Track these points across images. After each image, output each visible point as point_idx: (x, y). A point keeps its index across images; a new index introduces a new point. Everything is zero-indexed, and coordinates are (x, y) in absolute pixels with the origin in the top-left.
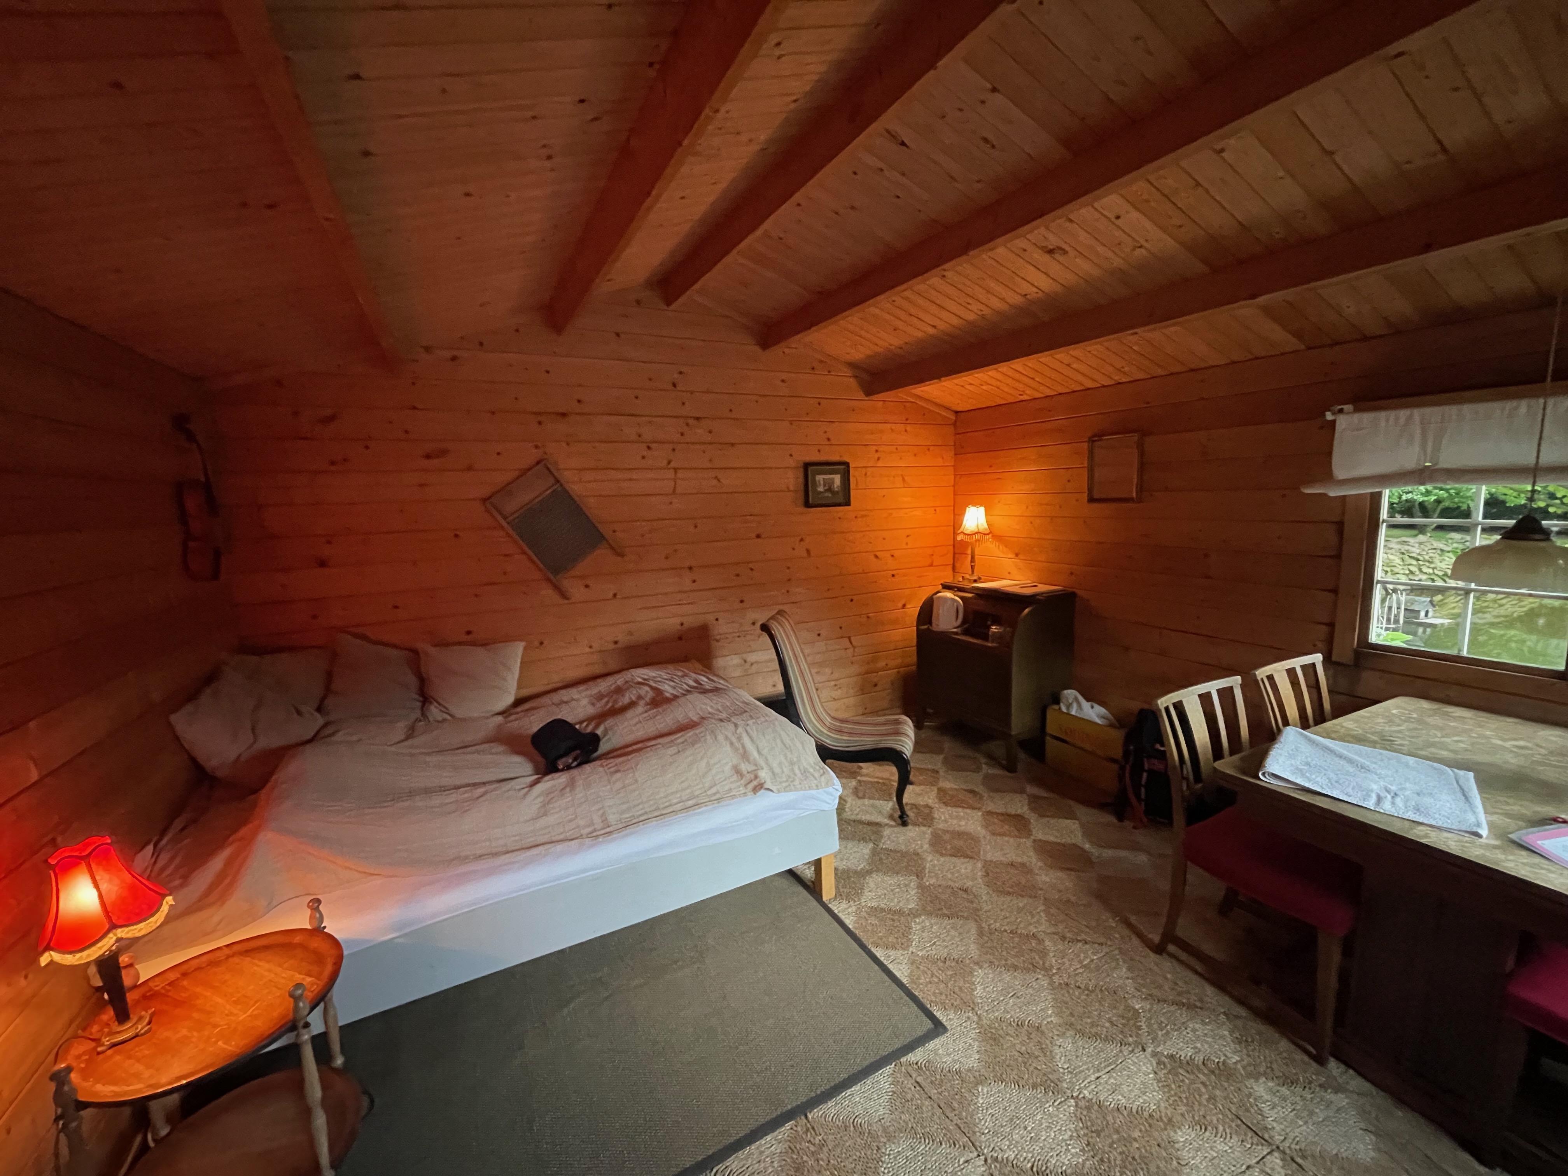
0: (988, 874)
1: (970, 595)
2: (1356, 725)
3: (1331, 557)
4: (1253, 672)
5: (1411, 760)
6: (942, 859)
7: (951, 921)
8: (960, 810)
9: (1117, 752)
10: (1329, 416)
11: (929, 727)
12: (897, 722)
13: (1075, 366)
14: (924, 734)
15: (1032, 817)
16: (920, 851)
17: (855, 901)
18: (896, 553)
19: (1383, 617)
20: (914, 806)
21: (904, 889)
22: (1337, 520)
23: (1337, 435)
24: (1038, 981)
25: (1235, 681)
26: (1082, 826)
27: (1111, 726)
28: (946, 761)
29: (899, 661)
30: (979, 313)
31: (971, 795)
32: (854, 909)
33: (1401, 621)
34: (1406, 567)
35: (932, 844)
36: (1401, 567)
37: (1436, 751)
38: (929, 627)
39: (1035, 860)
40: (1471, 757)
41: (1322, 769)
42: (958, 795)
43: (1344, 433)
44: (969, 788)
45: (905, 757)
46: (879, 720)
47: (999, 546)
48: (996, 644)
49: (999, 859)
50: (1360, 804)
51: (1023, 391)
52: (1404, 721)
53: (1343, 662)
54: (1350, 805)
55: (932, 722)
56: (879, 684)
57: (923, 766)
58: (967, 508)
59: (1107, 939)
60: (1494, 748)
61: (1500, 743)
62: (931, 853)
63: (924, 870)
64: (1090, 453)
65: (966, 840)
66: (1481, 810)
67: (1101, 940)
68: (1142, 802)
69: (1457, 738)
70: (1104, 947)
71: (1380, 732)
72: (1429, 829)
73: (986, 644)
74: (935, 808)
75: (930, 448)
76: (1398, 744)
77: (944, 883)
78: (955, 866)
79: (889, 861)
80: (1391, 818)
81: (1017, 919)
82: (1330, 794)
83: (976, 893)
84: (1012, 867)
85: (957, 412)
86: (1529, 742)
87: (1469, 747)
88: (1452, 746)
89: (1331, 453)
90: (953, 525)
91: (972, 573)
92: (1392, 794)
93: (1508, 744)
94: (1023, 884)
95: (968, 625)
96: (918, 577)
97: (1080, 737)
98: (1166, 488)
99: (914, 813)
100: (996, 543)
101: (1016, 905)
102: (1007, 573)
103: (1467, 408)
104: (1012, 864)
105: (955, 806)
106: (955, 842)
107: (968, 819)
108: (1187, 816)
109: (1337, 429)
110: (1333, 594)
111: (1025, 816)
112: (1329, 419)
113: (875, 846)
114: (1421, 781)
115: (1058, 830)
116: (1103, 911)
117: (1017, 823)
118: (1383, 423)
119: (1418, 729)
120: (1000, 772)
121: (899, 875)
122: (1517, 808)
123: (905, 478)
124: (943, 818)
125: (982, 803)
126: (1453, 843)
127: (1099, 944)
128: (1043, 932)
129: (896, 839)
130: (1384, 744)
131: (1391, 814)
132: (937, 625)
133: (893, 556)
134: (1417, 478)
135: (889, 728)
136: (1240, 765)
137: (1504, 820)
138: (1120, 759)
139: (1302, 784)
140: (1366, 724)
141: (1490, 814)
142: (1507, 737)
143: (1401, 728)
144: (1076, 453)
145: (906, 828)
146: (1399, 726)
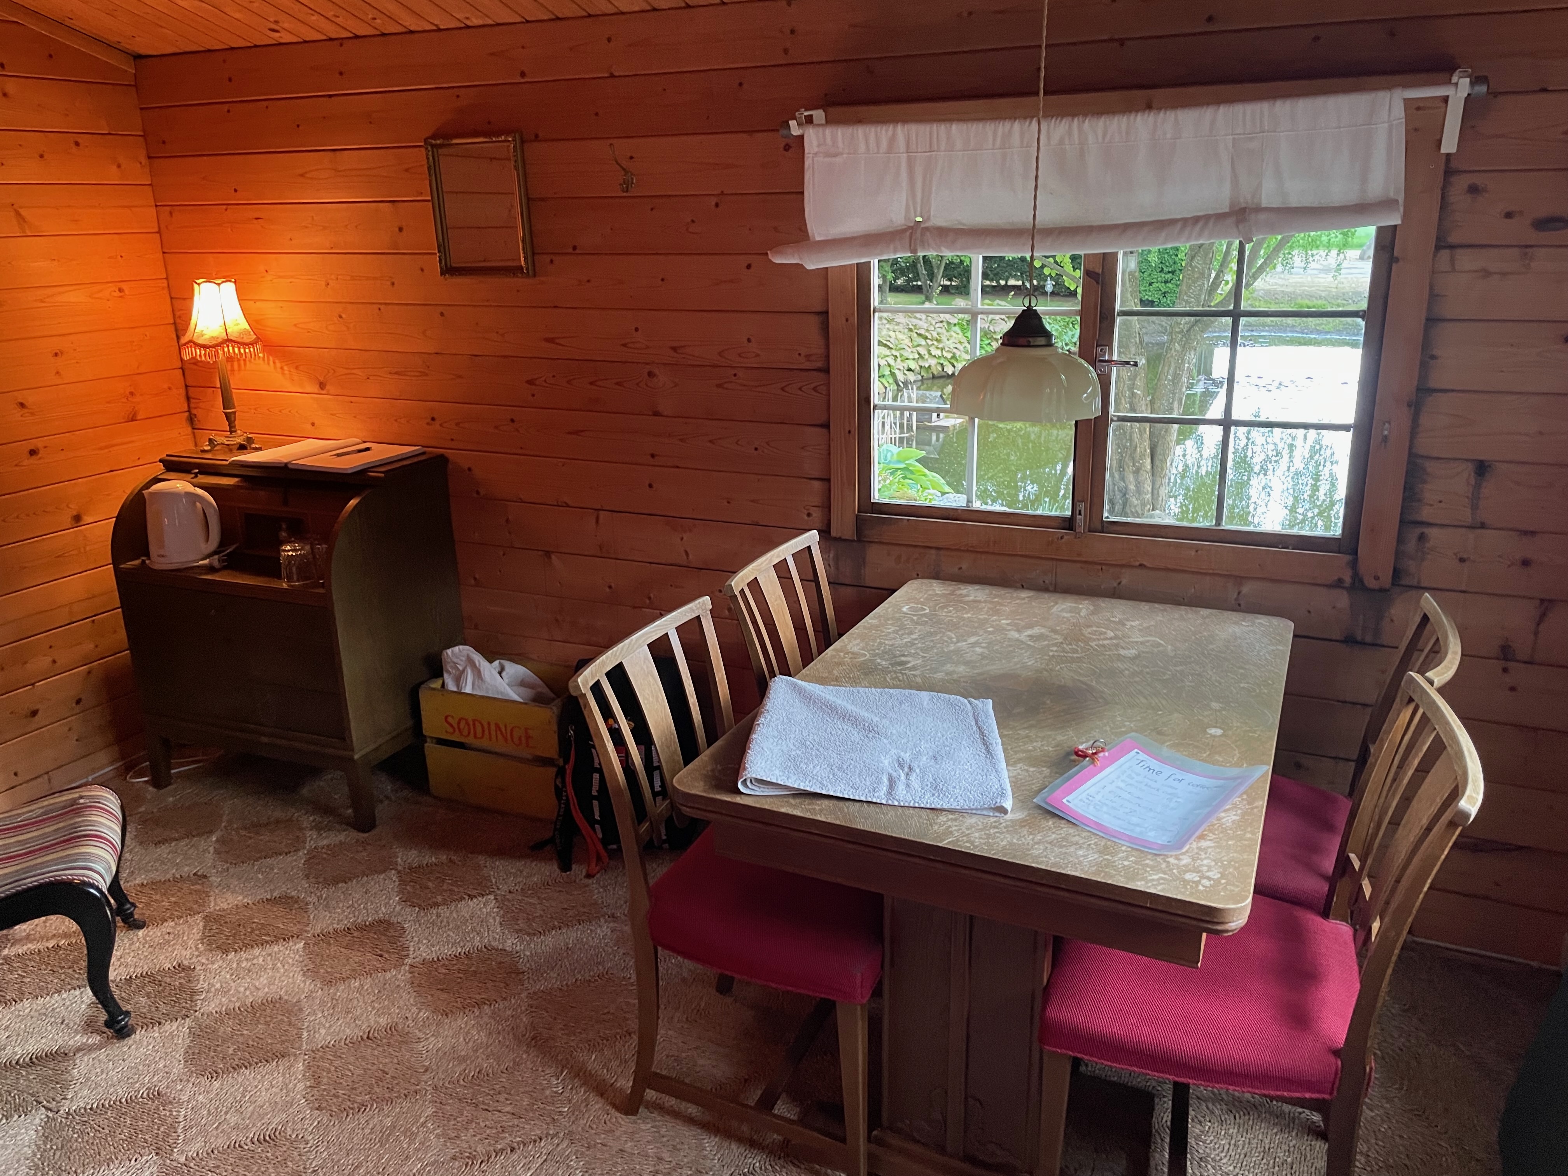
0: (318, 1079)
1: (231, 483)
3: (818, 370)
4: (727, 584)
5: (925, 695)
6: (216, 1084)
8: (256, 951)
10: (795, 129)
12: (75, 809)
14: (174, 795)
15: (407, 917)
16: (162, 1086)
18: (30, 398)
19: (895, 424)
20: (149, 978)
22: (819, 309)
23: (808, 163)
25: (701, 606)
26: (501, 903)
28: (226, 850)
29: (88, 647)
31: (280, 910)
33: (915, 428)
34: (914, 350)
35: (191, 1058)
36: (910, 350)
37: (952, 669)
38: (144, 562)
39: (414, 1009)
40: (988, 668)
41: (821, 749)
42: (251, 918)
43: (815, 159)
44: (275, 894)
45: (92, 891)
46: (23, 814)
47: (282, 368)
48: (298, 581)
49: (341, 1035)
50: (870, 799)
51: (276, 22)
52: (917, 623)
53: (843, 537)
54: (858, 804)
55: (188, 764)
56: (40, 712)
57: (169, 876)
58: (196, 286)
59: (548, 1124)
60: (1010, 646)
61: (1016, 635)
62: (188, 1081)
63: (173, 1128)
64: (432, 172)
65: (268, 1019)
66: (1003, 765)
67: (538, 1132)
68: (597, 826)
69: (973, 640)
70: (542, 1144)
71: (890, 650)
72: (951, 816)
73: (275, 584)
74: (198, 968)
75: (80, 141)
76: (910, 669)
77: (220, 1142)
78: (245, 1090)
79: (86, 1138)
80: (907, 812)
81: (380, 1158)
82: (832, 793)
83: (294, 1136)
84: (369, 1042)
85: (138, 57)
86: (1044, 627)
87: (985, 651)
88: (968, 655)
89: (802, 193)
90: (175, 323)
91: (231, 432)
92: (906, 769)
93: (1024, 636)
94: (391, 1073)
95: (233, 547)
96: (101, 449)
97: (483, 731)
98: (575, 248)
99: (148, 995)
100: (274, 363)
101: (378, 1128)
102: (309, 426)
103: (956, 130)
104: (368, 1038)
105: (246, 946)
106: (245, 1032)
107: (274, 965)
108: (664, 837)
109: (806, 151)
110: (824, 431)
111: (394, 920)
112: (795, 134)
113: (50, 1114)
114: (937, 732)
115: (457, 927)
116: (540, 1069)
117: (379, 939)
118: (862, 148)
119: (932, 634)
120: (342, 837)
121: (112, 1166)
122: (1039, 744)
123: (23, 212)
124: (218, 986)
125: (305, 920)
126: (977, 835)
127: (535, 1141)
128: (433, 1164)
129: (104, 1076)
130: (895, 672)
131: (907, 804)
132: (163, 556)
133: (22, 405)
134: (907, 241)
135: (47, 830)
136: (713, 770)
137: (1027, 771)
138: (556, 757)
139: (796, 786)
140: (874, 640)
141: (1012, 765)
142: (1023, 624)
143: (913, 637)
144: (407, 170)
145: (129, 1041)
146: (911, 633)
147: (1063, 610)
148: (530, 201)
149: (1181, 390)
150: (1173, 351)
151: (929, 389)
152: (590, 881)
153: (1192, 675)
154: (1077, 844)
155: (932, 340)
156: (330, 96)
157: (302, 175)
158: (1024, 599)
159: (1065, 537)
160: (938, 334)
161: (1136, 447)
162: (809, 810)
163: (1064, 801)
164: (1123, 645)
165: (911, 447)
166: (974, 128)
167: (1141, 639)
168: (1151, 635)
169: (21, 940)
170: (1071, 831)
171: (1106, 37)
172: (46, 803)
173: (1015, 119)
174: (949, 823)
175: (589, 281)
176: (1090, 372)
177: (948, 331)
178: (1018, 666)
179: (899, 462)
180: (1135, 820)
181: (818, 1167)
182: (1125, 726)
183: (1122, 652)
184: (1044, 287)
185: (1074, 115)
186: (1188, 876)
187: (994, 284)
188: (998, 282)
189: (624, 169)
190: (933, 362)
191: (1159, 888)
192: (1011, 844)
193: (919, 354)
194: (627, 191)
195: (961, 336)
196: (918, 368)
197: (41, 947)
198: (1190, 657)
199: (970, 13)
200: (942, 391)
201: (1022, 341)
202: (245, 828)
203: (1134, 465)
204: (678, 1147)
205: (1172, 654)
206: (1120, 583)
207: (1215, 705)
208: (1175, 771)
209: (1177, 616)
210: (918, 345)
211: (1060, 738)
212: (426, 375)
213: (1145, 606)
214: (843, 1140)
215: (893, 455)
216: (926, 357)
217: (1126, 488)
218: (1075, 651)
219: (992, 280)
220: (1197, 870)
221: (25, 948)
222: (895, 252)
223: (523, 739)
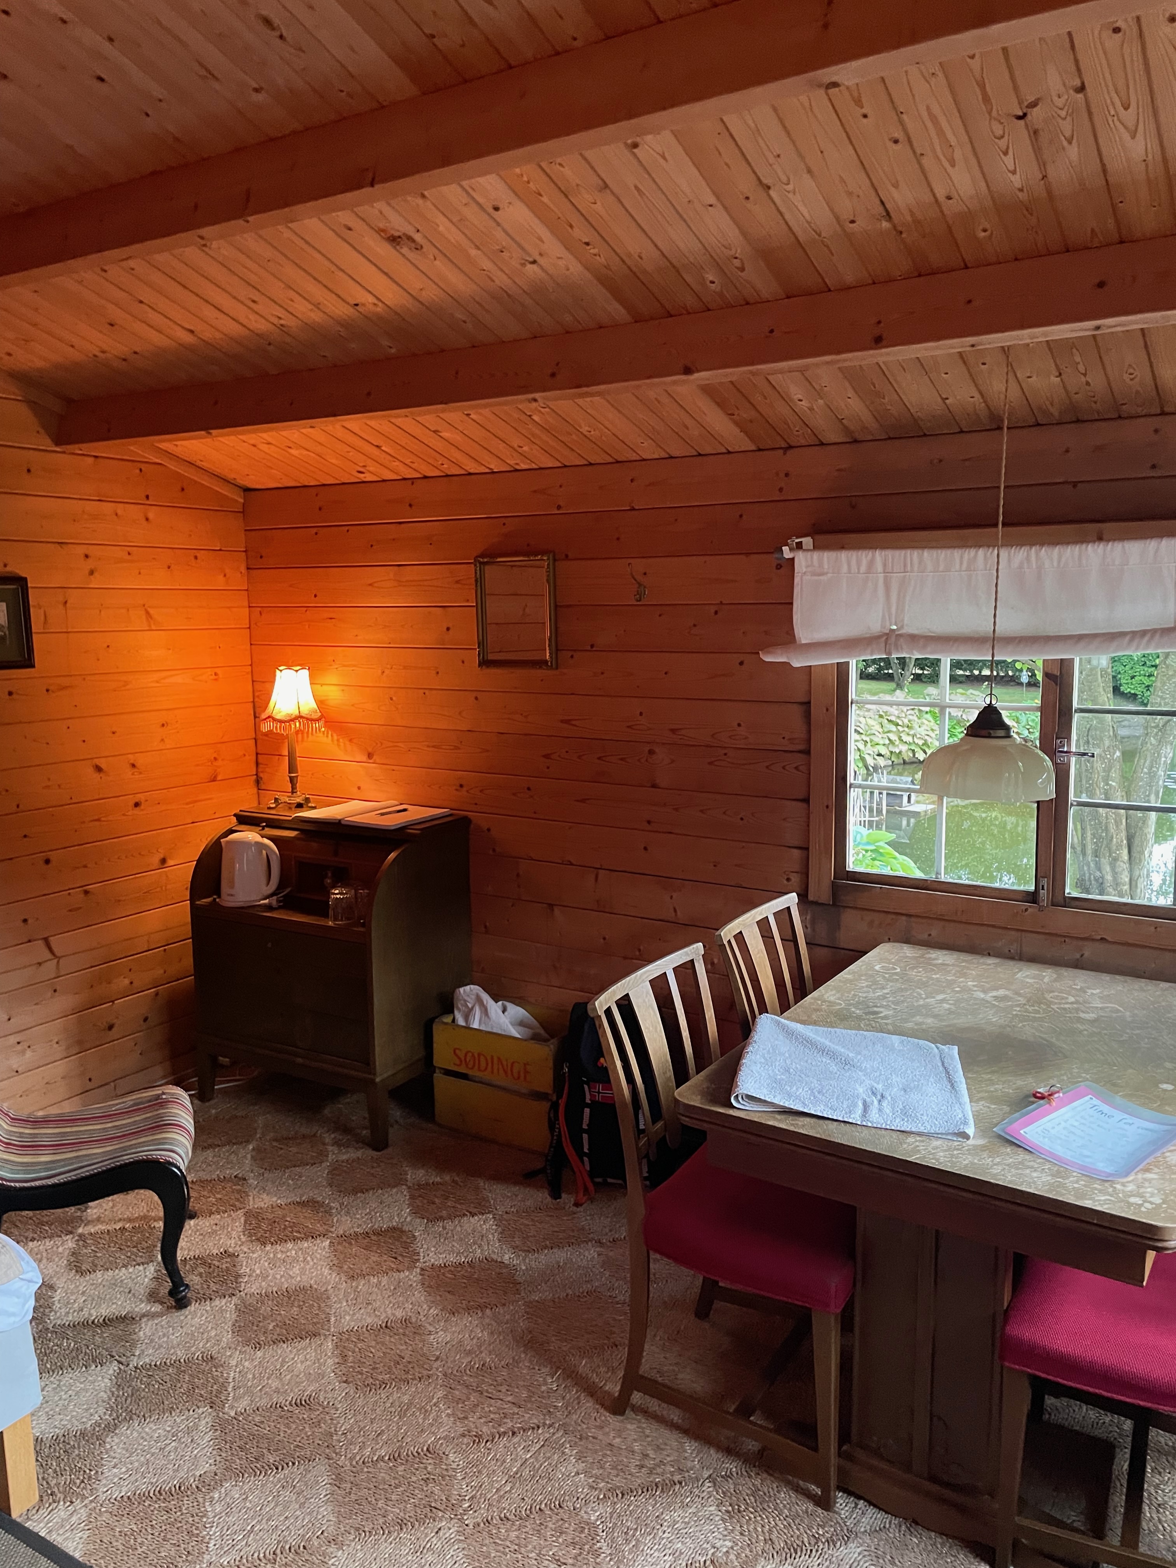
0: (344, 1357)
1: (292, 834)
2: (838, 995)
3: (800, 752)
4: (716, 934)
5: (895, 1039)
6: (259, 1354)
7: (280, 1475)
8: (290, 1245)
9: (544, 1081)
10: (787, 553)
11: (224, 1091)
12: (159, 1103)
13: (445, 434)
14: (216, 1108)
15: (418, 1227)
16: (214, 1351)
17: (84, 1497)
18: (140, 760)
19: (865, 807)
20: (201, 1260)
21: (187, 1439)
22: (802, 699)
23: (797, 580)
24: (441, 1533)
25: (695, 951)
26: (499, 1221)
27: (535, 1037)
28: (261, 1157)
29: (157, 972)
30: (276, 321)
31: (308, 1212)
32: (83, 1513)
33: (884, 812)
34: (885, 736)
35: (238, 1329)
36: (880, 736)
37: (921, 1020)
38: (215, 899)
39: (425, 1306)
40: (955, 1021)
41: (803, 1076)
42: (284, 1216)
43: (804, 577)
44: (303, 1198)
45: (175, 1170)
46: (117, 1104)
47: (338, 740)
48: (342, 920)
49: (363, 1322)
50: (846, 1120)
51: (364, 466)
52: (888, 980)
53: (820, 901)
54: (835, 1123)
55: (229, 1081)
56: (116, 1026)
57: (214, 1176)
58: (278, 672)
59: (544, 1415)
60: (976, 1004)
61: (982, 996)
62: (236, 1349)
63: (224, 1386)
64: (479, 584)
65: (302, 1303)
66: (966, 1099)
67: (536, 1421)
68: (586, 1159)
69: (940, 997)
70: (540, 1431)
71: (863, 1001)
72: (918, 1139)
73: (321, 922)
74: (241, 1255)
75: (198, 555)
76: (882, 1018)
77: (263, 1402)
78: (284, 1361)
79: (152, 1389)
80: (879, 1132)
81: (399, 1429)
82: (813, 1112)
83: (326, 1403)
84: (387, 1331)
85: (247, 490)
86: (1009, 990)
87: (952, 1007)
88: (937, 1010)
89: (792, 604)
90: (253, 702)
91: (293, 792)
92: (879, 1097)
93: (989, 996)
94: (407, 1358)
95: (288, 890)
96: (187, 804)
97: (487, 1064)
98: (592, 646)
99: (201, 1275)
100: (332, 736)
101: (397, 1404)
102: (355, 790)
103: (927, 555)
104: (386, 1327)
105: (282, 1240)
106: (283, 1312)
107: (305, 1259)
108: (646, 1175)
109: (796, 571)
110: (805, 805)
111: (406, 1228)
112: (787, 557)
113: (122, 1367)
114: (907, 1070)
115: (461, 1240)
116: (537, 1368)
117: (392, 1244)
118: (845, 568)
119: (902, 990)
120: (359, 1154)
121: (173, 1414)
122: (1001, 1087)
123: (151, 611)
124: (258, 1272)
125: (330, 1222)
126: (942, 1154)
127: (533, 1428)
128: (445, 1438)
129: (165, 1339)
130: (869, 1020)
131: (879, 1126)
132: (232, 895)
133: (133, 766)
134: (883, 645)
135: (137, 1118)
136: (708, 1088)
137: (989, 1107)
138: (550, 1091)
139: (781, 1104)
140: (849, 992)
141: (975, 1102)
142: (987, 986)
143: (885, 991)
144: (457, 582)
145: (186, 1311)
146: (883, 988)
147: (1027, 976)
148: (557, 608)
149: (1158, 782)
150: (1149, 745)
151: (901, 774)
152: (578, 1209)
153: (1148, 1038)
154: (1032, 1167)
155: (903, 727)
156: (400, 523)
157: (370, 585)
158: (990, 965)
159: (1030, 910)
160: (909, 721)
161: (1112, 837)
162: (792, 1125)
163: (1022, 1132)
164: (1083, 1009)
165: (881, 829)
166: (943, 555)
167: (1100, 1006)
168: (1110, 1002)
169: (93, 1221)
170: (1027, 1157)
171: (1061, 480)
172: (134, 1097)
173: (980, 546)
174: (917, 1144)
175: (602, 673)
176: (1045, 760)
177: (919, 718)
178: (983, 1021)
179: (868, 843)
180: (1086, 1152)
181: (791, 1478)
182: (1081, 1077)
183: (1082, 1015)
184: (1019, 677)
185: (1032, 545)
186: (1132, 1200)
187: (968, 673)
188: (971, 671)
189: (638, 583)
190: (904, 748)
191: (1106, 1206)
192: (972, 1163)
193: (889, 740)
194: (640, 601)
195: (933, 723)
196: (889, 753)
197: (110, 1228)
198: (1147, 1023)
199: (941, 461)
200: (913, 777)
201: (984, 732)
202: (276, 1140)
203: (1110, 856)
204: (662, 1447)
205: (1129, 1019)
206: (1082, 955)
207: (1168, 1065)
208: (1126, 1116)
209: (1136, 987)
210: (889, 732)
211: (1020, 1083)
212: (459, 748)
213: (1106, 977)
214: (815, 1449)
215: (862, 836)
216: (897, 742)
217: (1103, 877)
218: (1038, 1012)
219: (965, 670)
220: (1141, 1196)
221: (97, 1228)
222: (872, 655)
223: (522, 1075)
